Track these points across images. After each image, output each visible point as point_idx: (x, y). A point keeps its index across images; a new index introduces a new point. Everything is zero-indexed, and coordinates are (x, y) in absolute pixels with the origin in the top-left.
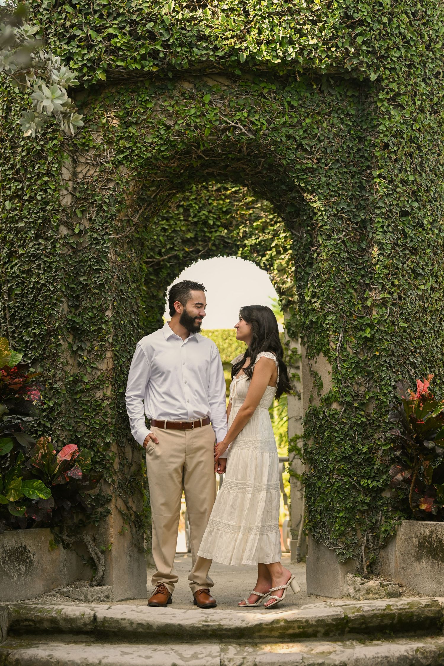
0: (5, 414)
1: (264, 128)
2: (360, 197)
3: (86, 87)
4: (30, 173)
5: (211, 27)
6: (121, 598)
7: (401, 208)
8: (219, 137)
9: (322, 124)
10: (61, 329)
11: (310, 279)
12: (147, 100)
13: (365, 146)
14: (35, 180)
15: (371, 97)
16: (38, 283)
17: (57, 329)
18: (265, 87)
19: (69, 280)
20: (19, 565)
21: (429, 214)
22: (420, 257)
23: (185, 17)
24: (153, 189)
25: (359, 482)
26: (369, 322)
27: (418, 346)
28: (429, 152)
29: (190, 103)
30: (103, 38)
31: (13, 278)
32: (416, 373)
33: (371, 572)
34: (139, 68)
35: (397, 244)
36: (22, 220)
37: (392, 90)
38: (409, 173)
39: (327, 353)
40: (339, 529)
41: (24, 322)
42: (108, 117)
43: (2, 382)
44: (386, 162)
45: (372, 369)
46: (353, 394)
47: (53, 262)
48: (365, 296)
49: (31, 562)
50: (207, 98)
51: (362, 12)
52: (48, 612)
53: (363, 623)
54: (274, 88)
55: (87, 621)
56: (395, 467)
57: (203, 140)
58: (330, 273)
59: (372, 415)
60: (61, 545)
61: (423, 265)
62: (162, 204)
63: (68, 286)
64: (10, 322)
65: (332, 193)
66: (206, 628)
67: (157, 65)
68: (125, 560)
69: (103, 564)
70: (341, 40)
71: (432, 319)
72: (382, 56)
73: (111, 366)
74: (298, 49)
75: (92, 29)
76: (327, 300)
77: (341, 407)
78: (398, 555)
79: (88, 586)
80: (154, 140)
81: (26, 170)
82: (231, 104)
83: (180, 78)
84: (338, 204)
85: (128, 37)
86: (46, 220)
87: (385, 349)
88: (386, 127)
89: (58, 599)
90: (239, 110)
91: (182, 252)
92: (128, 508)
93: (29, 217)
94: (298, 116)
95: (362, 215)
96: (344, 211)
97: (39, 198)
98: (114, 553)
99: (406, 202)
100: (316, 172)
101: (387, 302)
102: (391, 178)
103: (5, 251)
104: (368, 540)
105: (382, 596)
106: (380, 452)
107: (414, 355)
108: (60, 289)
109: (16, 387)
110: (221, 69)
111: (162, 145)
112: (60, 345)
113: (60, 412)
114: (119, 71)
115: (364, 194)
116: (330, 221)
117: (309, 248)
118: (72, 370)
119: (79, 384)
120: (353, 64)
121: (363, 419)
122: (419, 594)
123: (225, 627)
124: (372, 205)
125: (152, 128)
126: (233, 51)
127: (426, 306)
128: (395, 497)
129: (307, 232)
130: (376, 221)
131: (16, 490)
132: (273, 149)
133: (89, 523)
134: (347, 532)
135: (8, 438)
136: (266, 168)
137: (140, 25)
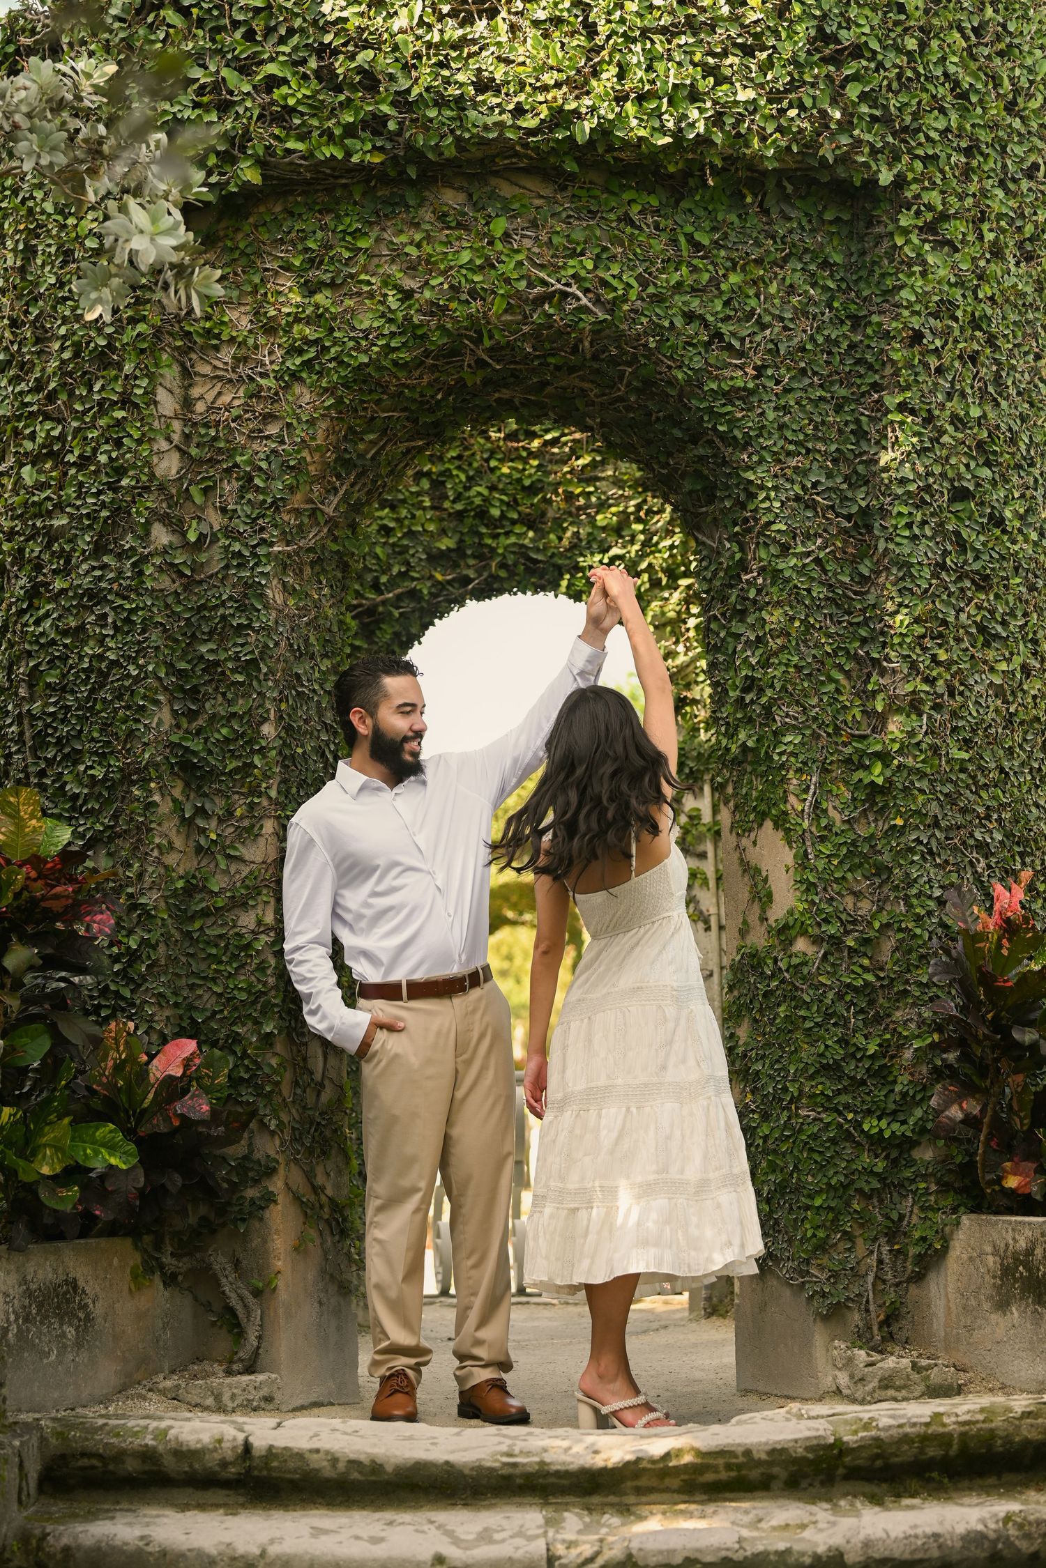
0: (30, 969)
1: (633, 295)
2: (856, 456)
3: (213, 200)
4: (82, 399)
5: (508, 62)
6: (299, 1403)
7: (952, 481)
8: (526, 317)
9: (766, 285)
10: (157, 766)
11: (740, 647)
12: (357, 230)
13: (868, 337)
14: (94, 418)
15: (879, 222)
16: (101, 657)
17: (146, 768)
18: (634, 201)
19: (174, 651)
20: (61, 1325)
21: (1017, 495)
22: (997, 596)
23: (446, 37)
24: (371, 437)
25: (858, 1125)
26: (878, 748)
27: (995, 804)
28: (1016, 352)
29: (459, 238)
30: (254, 87)
31: (42, 646)
32: (989, 867)
33: (891, 1337)
34: (340, 155)
35: (943, 566)
36: (63, 511)
37: (930, 207)
38: (970, 400)
39: (781, 821)
40: (814, 1235)
41: (67, 750)
42: (266, 270)
43: (28, 894)
44: (916, 374)
45: (886, 858)
46: (844, 917)
47: (138, 608)
48: (870, 687)
49: (88, 1318)
50: (500, 226)
51: (859, 26)
52: (136, 1434)
53: (878, 1456)
54: (655, 202)
55: (229, 1456)
56: (945, 1089)
57: (488, 323)
58: (789, 634)
59: (888, 966)
60: (157, 1278)
61: (1004, 614)
62: (392, 472)
63: (172, 665)
64: (34, 750)
65: (792, 448)
66: (511, 1470)
67: (381, 149)
68: (307, 1313)
69: (258, 1321)
70: (811, 91)
71: (1025, 740)
72: (905, 129)
73: (274, 854)
74: (710, 113)
75: (227, 65)
76: (780, 698)
77: (815, 949)
78: (952, 1297)
79: (221, 1374)
80: (376, 324)
81: (71, 394)
82: (556, 240)
83: (434, 180)
84: (805, 473)
85: (315, 85)
86: (119, 511)
87: (917, 812)
88: (916, 294)
89: (153, 1405)
90: (574, 254)
91: (429, 584)
92: (316, 1190)
93: (78, 503)
94: (710, 267)
95: (861, 498)
96: (820, 489)
97: (103, 459)
98: (283, 1294)
99: (963, 469)
100: (755, 399)
101: (921, 701)
102: (929, 411)
103: (21, 583)
104: (880, 1262)
105: (917, 1394)
106: (908, 1054)
107: (984, 826)
108: (154, 672)
109: (56, 906)
110: (531, 158)
111: (393, 335)
112: (155, 804)
113: (155, 963)
114: (291, 163)
115: (865, 448)
116: (787, 512)
117: (739, 576)
118: (181, 862)
119: (199, 896)
120: (838, 147)
121: (866, 976)
122: (1003, 1387)
123: (554, 1468)
124: (884, 475)
125: (371, 295)
126: (561, 118)
127: (1012, 710)
128: (945, 1160)
129: (733, 537)
130: (894, 512)
131: (58, 1149)
132: (652, 345)
133: (224, 1225)
134: (831, 1242)
135: (38, 1026)
136: (637, 390)
137: (341, 57)
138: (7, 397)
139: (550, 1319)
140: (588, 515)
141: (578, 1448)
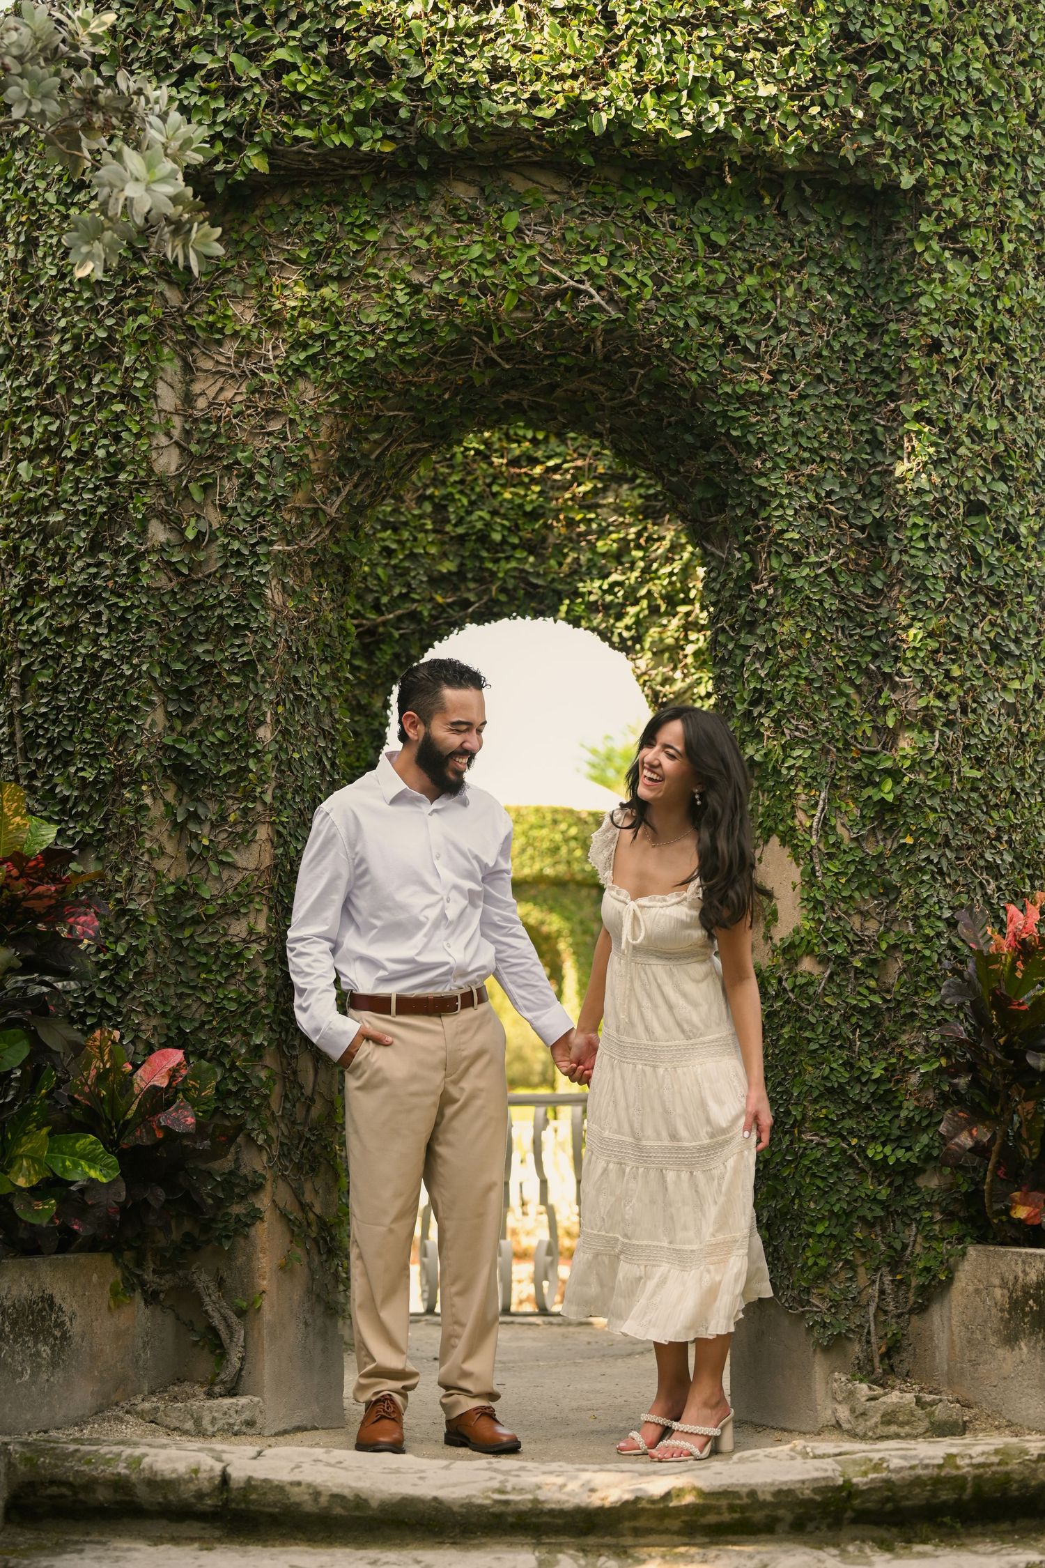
0: (11, 970)
1: (647, 294)
2: (871, 467)
3: (219, 190)
4: (81, 393)
5: (524, 50)
6: (281, 1427)
7: (967, 494)
8: (537, 314)
9: (783, 289)
10: (149, 768)
11: (748, 660)
12: (366, 222)
13: (886, 345)
14: (93, 412)
15: (898, 229)
16: (94, 657)
17: (138, 770)
18: (649, 198)
19: (169, 651)
20: (36, 1343)
21: (1032, 512)
22: (1011, 613)
23: (461, 23)
24: (376, 436)
25: (862, 1150)
26: (889, 764)
27: (1005, 824)
28: (1033, 366)
29: (470, 232)
30: (263, 74)
31: (35, 645)
32: (999, 889)
33: (891, 1370)
34: (349, 143)
35: (958, 581)
36: (59, 508)
37: (951, 214)
38: (987, 412)
39: (788, 839)
40: (816, 1264)
41: (58, 752)
42: (272, 263)
43: (6, 892)
44: (935, 383)
45: (895, 878)
46: (851, 936)
47: (133, 606)
48: (881, 702)
49: (64, 1337)
50: (512, 220)
51: (883, 25)
52: (108, 1462)
53: (888, 1499)
54: (671, 200)
55: (206, 1487)
56: (955, 1115)
57: (498, 319)
58: (800, 646)
59: (895, 989)
60: (138, 1296)
61: (1017, 632)
62: (396, 475)
63: (166, 665)
64: (24, 751)
65: (806, 455)
66: (503, 1508)
67: (392, 138)
68: (293, 1333)
69: (241, 1342)
70: (833, 90)
71: (1036, 761)
72: (927, 134)
73: (267, 861)
74: (731, 107)
75: (236, 51)
76: (790, 711)
77: (821, 969)
78: (956, 1330)
79: (202, 1396)
80: (383, 319)
81: (70, 389)
82: (569, 236)
83: (446, 173)
84: (819, 481)
85: (324, 69)
86: (116, 507)
87: (928, 831)
88: (936, 301)
89: (132, 1428)
90: (588, 250)
91: (429, 606)
92: (304, 1207)
93: (75, 499)
94: (726, 268)
95: (875, 509)
96: (834, 498)
97: (101, 453)
98: (267, 1315)
99: (979, 482)
100: (769, 404)
101: (934, 717)
102: (946, 421)
103: (15, 581)
104: (882, 1292)
105: (920, 1430)
106: (914, 1079)
107: (995, 847)
108: (148, 672)
109: (39, 906)
110: (545, 151)
111: (400, 329)
112: (146, 807)
113: (142, 971)
114: (300, 152)
115: (880, 457)
116: (800, 521)
117: (749, 587)
118: (172, 868)
119: (189, 903)
120: (860, 148)
121: (872, 998)
122: (1010, 1424)
123: (548, 1506)
124: (899, 486)
125: (378, 289)
126: (578, 108)
127: (1024, 730)
128: (951, 1188)
129: (743, 547)
130: (909, 524)
131: (34, 1160)
132: (666, 346)
133: (208, 1242)
134: (833, 1271)
135: (18, 1031)
136: (648, 392)
137: (353, 43)
138: (5, 392)
139: (534, 1339)
140: (589, 542)
141: (573, 1486)
